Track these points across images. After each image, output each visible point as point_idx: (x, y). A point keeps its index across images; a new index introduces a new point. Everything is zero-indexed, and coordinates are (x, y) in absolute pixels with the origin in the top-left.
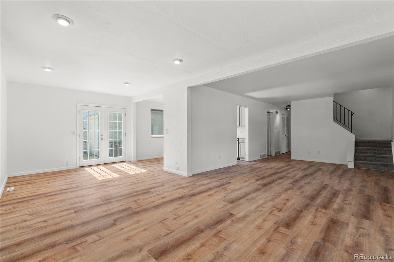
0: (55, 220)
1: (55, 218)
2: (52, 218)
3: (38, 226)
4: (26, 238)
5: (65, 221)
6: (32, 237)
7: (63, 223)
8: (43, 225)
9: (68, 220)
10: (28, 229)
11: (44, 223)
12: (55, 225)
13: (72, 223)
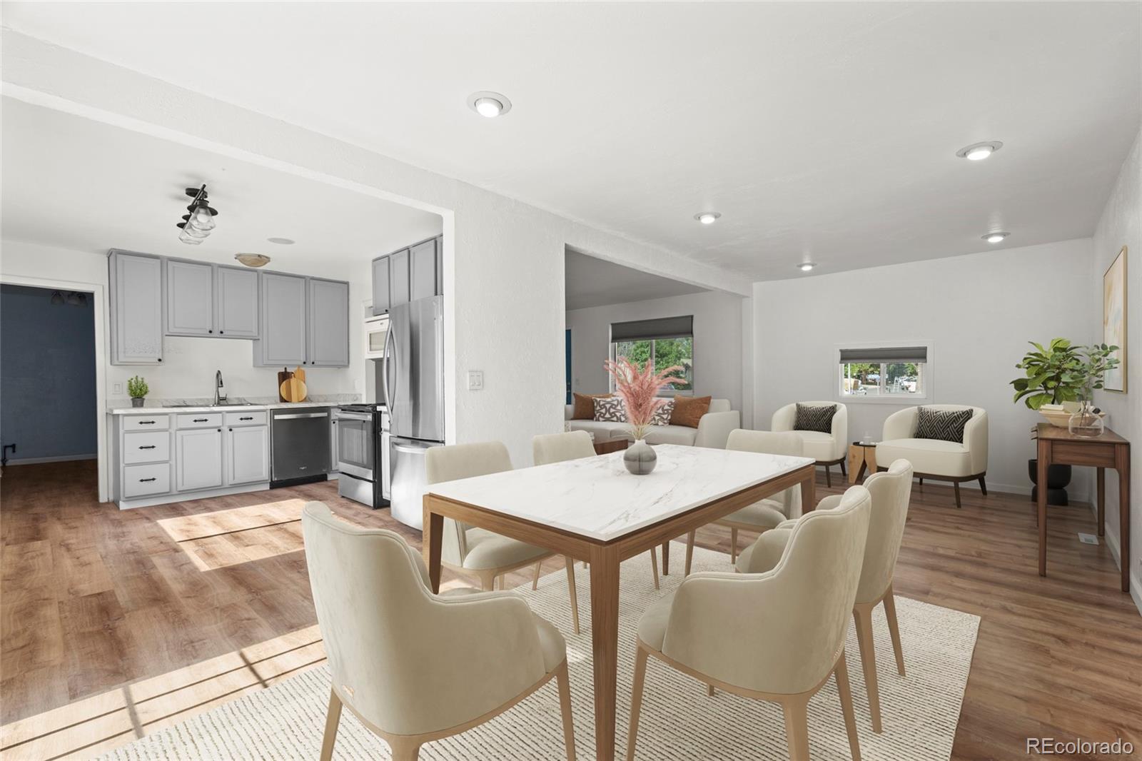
0: (982, 601)
1: (982, 605)
2: (988, 609)
3: (1025, 608)
4: (1056, 600)
5: (964, 589)
6: (1043, 596)
7: (970, 587)
8: (1013, 605)
9: (959, 587)
10: (1050, 613)
11: (1012, 608)
12: (989, 593)
13: (955, 579)
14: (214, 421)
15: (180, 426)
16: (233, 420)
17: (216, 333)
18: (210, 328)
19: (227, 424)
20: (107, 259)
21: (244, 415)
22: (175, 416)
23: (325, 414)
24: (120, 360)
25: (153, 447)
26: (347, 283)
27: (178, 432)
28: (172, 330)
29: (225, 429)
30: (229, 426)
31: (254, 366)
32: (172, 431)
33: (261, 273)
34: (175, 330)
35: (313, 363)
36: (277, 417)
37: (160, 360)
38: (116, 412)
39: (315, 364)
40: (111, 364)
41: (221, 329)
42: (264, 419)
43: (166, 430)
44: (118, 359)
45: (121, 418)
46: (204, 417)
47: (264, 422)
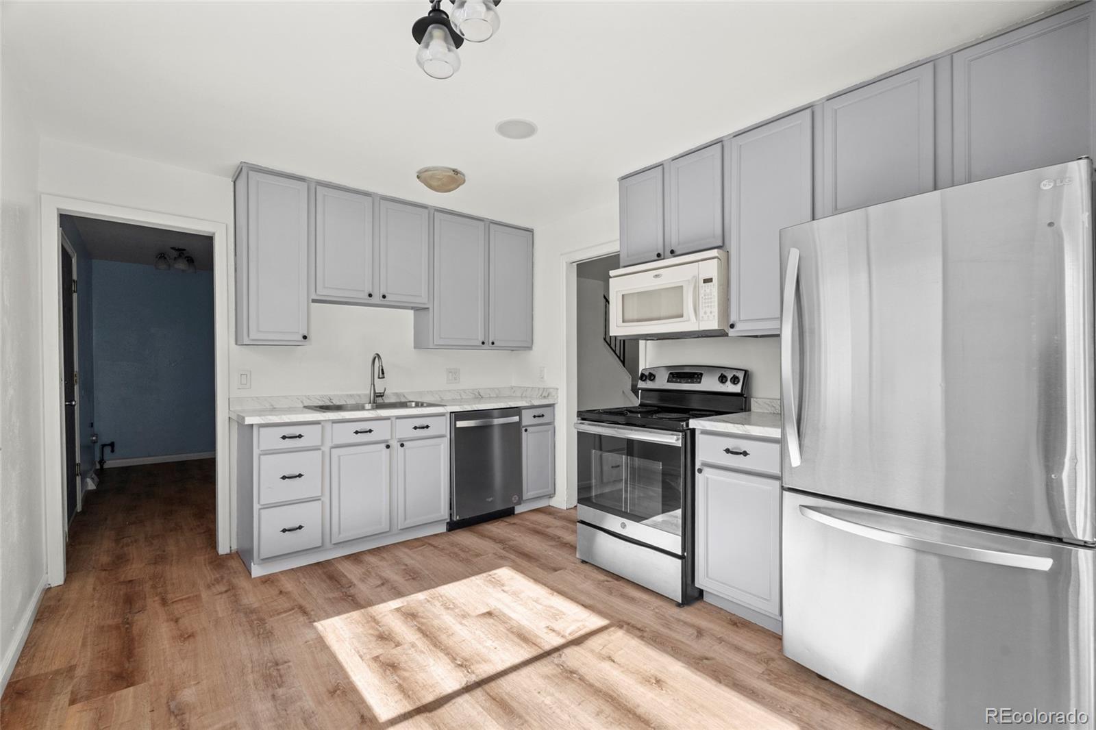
14: (381, 431)
15: (337, 441)
16: (405, 429)
17: (377, 299)
18: (368, 290)
19: (397, 437)
20: (232, 183)
21: (419, 422)
22: (328, 426)
23: (516, 419)
24: (252, 336)
25: (300, 476)
26: (531, 231)
27: (333, 450)
28: (323, 293)
29: (395, 444)
30: (399, 440)
31: (415, 348)
32: (326, 449)
33: (432, 211)
34: (325, 292)
35: (493, 343)
36: (460, 424)
37: (305, 337)
38: (248, 421)
39: (496, 344)
40: (236, 344)
41: (383, 292)
42: (442, 427)
43: (317, 449)
44: (248, 336)
45: (255, 429)
46: (366, 426)
47: (443, 432)
